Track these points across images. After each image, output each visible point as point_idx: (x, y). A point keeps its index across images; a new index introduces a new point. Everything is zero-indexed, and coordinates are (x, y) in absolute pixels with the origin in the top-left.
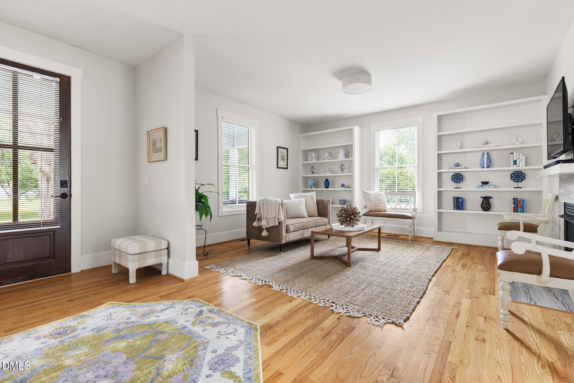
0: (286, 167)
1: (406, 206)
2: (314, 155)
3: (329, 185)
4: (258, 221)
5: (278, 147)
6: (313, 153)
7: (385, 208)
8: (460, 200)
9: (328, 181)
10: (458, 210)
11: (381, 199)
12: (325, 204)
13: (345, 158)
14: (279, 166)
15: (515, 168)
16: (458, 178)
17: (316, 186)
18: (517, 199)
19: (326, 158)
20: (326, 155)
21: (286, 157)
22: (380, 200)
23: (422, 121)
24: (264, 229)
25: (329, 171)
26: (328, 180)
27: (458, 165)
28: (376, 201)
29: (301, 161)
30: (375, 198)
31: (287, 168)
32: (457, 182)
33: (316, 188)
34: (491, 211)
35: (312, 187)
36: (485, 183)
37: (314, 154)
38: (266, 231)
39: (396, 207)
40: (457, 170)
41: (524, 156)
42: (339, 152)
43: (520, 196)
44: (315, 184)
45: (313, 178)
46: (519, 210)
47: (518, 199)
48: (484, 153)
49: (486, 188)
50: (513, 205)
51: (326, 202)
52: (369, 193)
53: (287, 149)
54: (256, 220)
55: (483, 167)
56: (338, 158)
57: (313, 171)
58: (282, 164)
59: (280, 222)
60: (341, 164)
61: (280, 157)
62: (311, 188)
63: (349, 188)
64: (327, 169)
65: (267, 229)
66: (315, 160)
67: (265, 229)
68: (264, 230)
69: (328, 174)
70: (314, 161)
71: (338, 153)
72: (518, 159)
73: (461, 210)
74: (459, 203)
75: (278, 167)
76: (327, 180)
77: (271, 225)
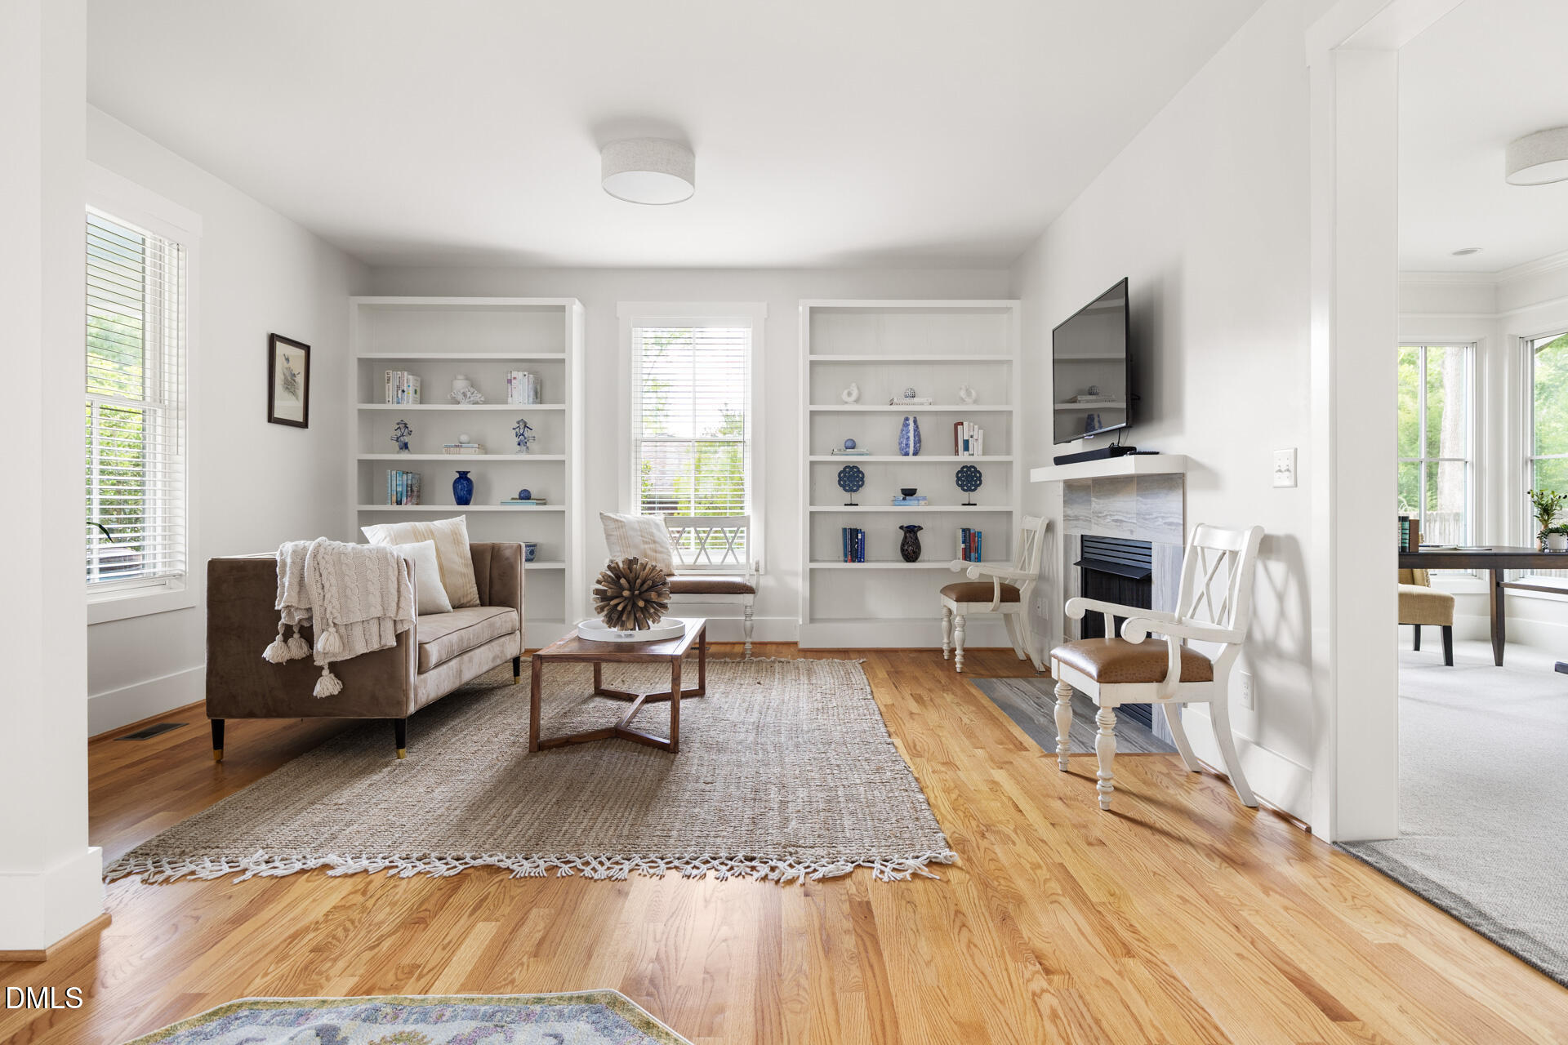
0: (300, 419)
1: (725, 557)
2: (410, 381)
3: (470, 492)
4: (285, 641)
5: (273, 339)
6: (406, 373)
7: (669, 565)
8: (860, 536)
9: (469, 480)
10: (854, 561)
11: (657, 539)
12: (507, 559)
13: (534, 403)
14: (277, 414)
15: (964, 458)
16: (851, 478)
17: (418, 497)
18: (969, 530)
19: (460, 397)
20: (460, 384)
21: (300, 379)
22: (655, 542)
23: (766, 317)
24: (321, 668)
25: (477, 446)
26: (469, 476)
27: (851, 445)
28: (646, 546)
29: (353, 403)
30: (642, 536)
31: (304, 425)
32: (851, 490)
33: (417, 504)
34: (921, 561)
35: (404, 500)
36: (909, 493)
37: (410, 377)
38: (332, 675)
39: (697, 559)
40: (851, 458)
41: (981, 431)
42: (513, 381)
43: (975, 526)
44: (415, 489)
45: (405, 468)
46: (973, 555)
47: (972, 531)
48: (907, 419)
49: (912, 506)
50: (963, 546)
51: (508, 553)
52: (621, 522)
53: (307, 349)
54: (279, 638)
55: (907, 454)
56: (510, 399)
57: (406, 439)
58: (288, 406)
59: (399, 634)
60: (518, 423)
61: (283, 377)
62: (399, 503)
63: (545, 504)
64: (464, 438)
65: (334, 667)
66: (415, 402)
67: (326, 667)
68: (326, 672)
69: (467, 456)
70: (409, 404)
71: (510, 381)
72: (972, 437)
73: (860, 561)
74: (857, 543)
75: (271, 419)
76: (463, 476)
77: (361, 649)
